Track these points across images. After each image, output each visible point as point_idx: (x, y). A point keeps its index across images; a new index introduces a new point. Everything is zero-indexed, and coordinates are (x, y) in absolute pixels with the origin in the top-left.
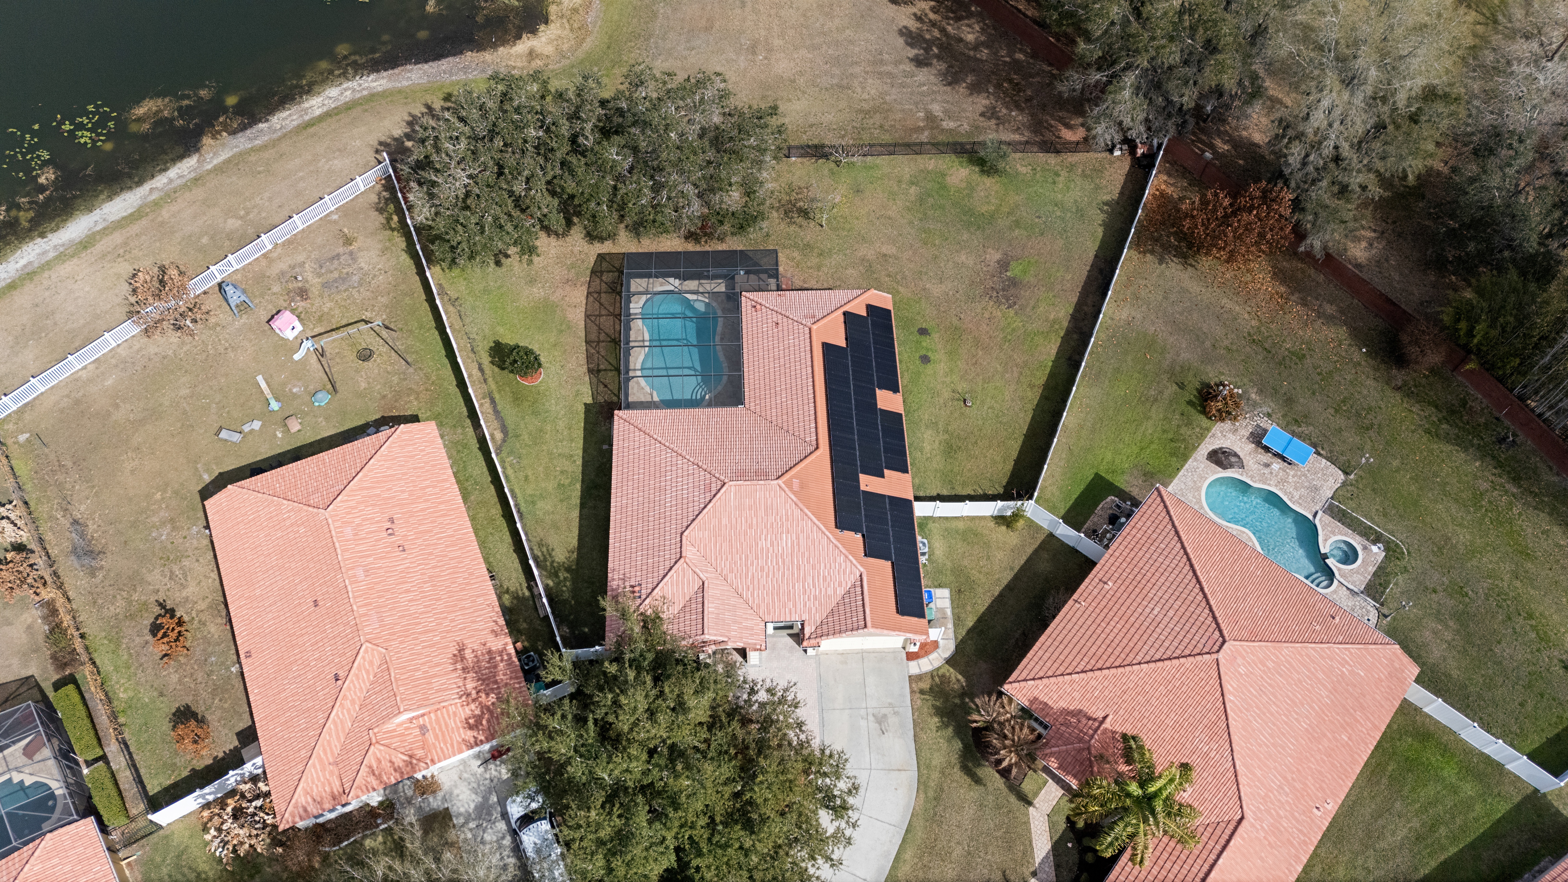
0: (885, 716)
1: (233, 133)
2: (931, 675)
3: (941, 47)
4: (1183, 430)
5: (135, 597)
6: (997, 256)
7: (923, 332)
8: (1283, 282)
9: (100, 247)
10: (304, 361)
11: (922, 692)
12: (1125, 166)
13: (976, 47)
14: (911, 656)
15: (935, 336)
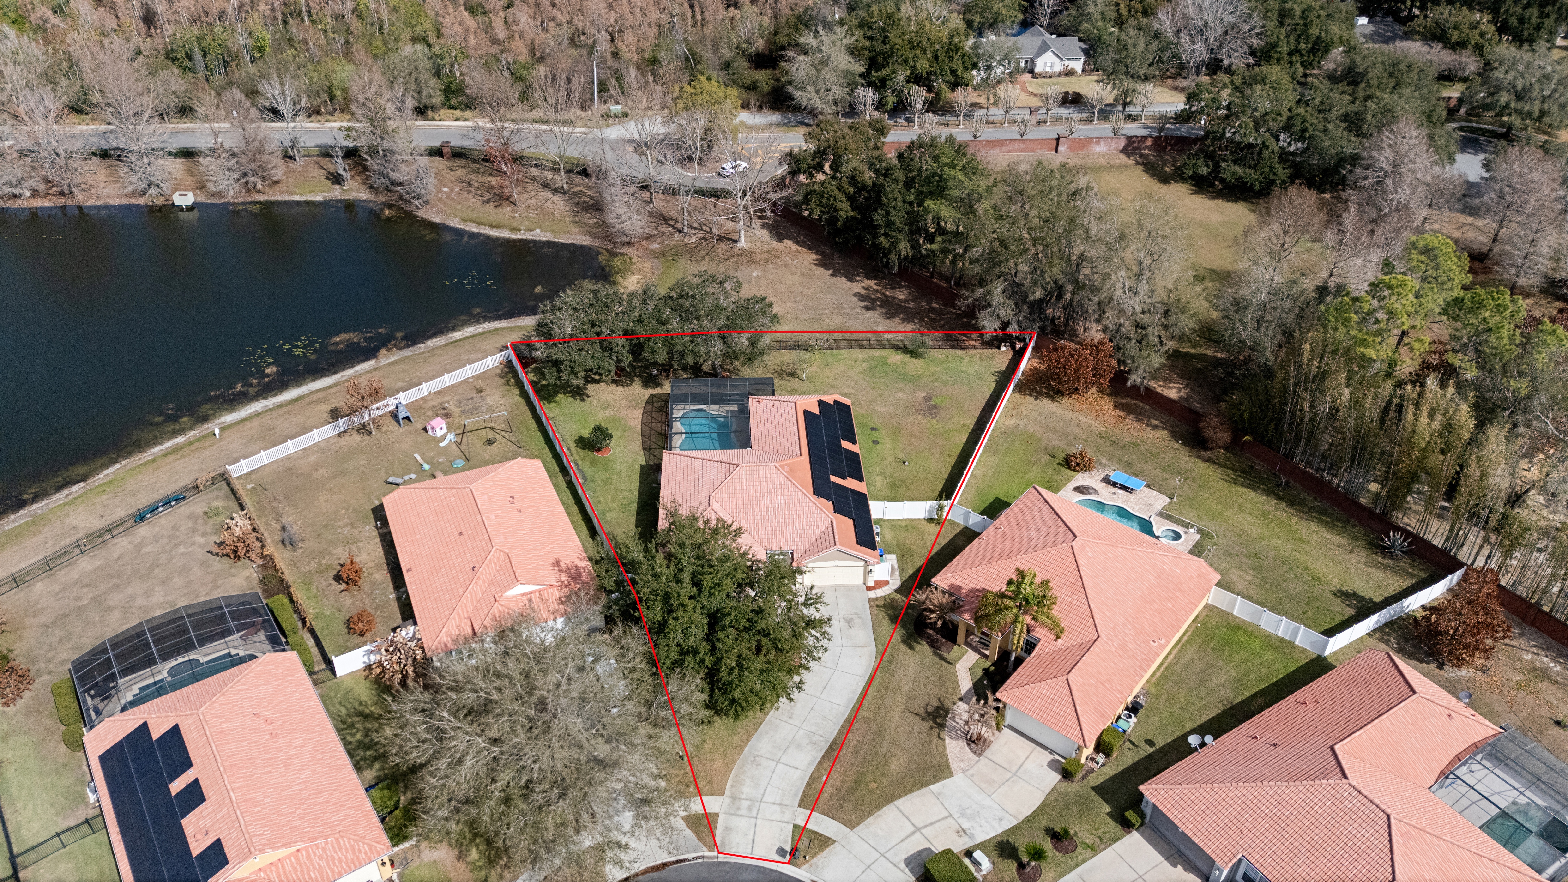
0: (852, 619)
1: (401, 349)
2: (885, 598)
3: (881, 300)
4: (1055, 477)
5: (324, 561)
6: (924, 394)
7: (873, 429)
8: (1122, 409)
9: (307, 400)
10: (446, 447)
11: (878, 606)
12: (1010, 355)
13: (906, 301)
14: (869, 588)
15: (883, 432)
